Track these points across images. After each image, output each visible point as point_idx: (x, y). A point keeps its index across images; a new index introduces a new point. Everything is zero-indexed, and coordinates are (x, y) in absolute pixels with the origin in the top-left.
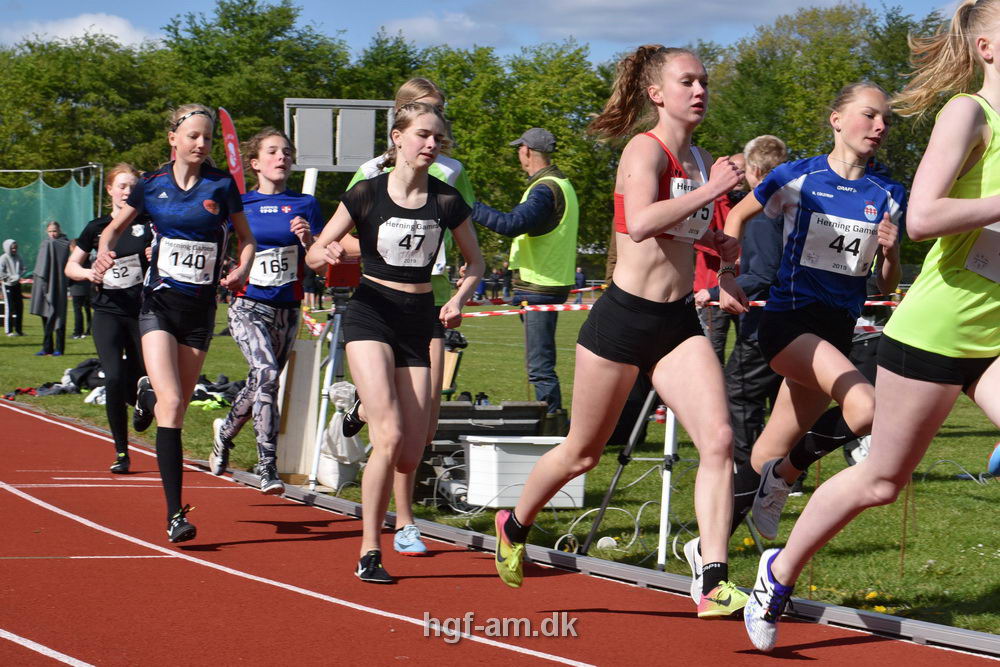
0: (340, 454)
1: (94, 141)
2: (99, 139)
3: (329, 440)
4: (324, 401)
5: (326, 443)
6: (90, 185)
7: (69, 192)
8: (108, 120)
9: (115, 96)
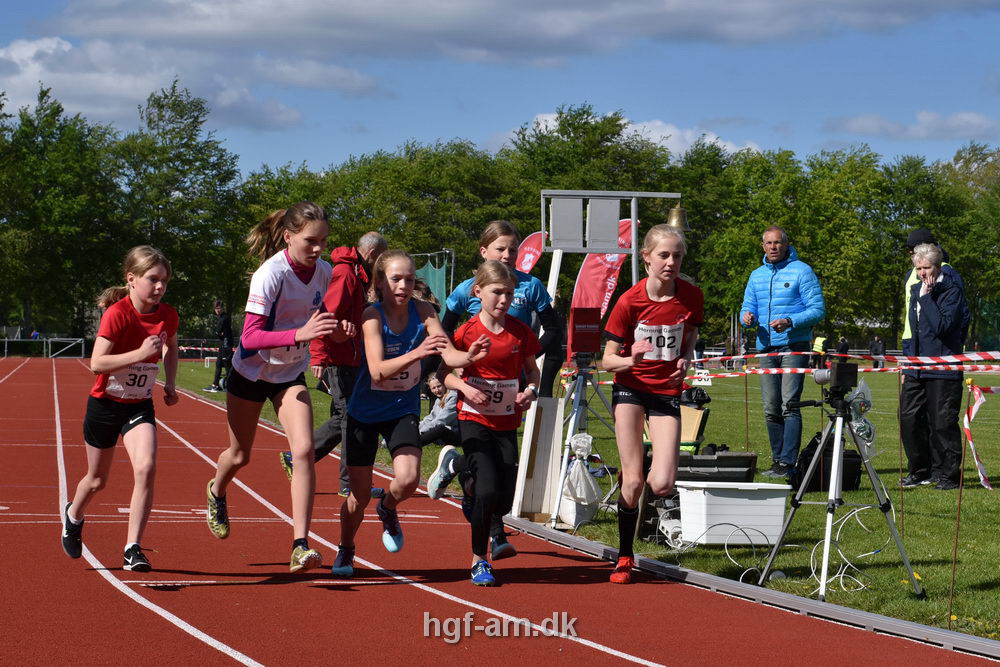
0: (578, 496)
1: (450, 232)
2: (455, 229)
3: (570, 484)
4: (567, 451)
5: (566, 487)
6: (444, 269)
7: (426, 273)
8: (463, 214)
9: (469, 195)
